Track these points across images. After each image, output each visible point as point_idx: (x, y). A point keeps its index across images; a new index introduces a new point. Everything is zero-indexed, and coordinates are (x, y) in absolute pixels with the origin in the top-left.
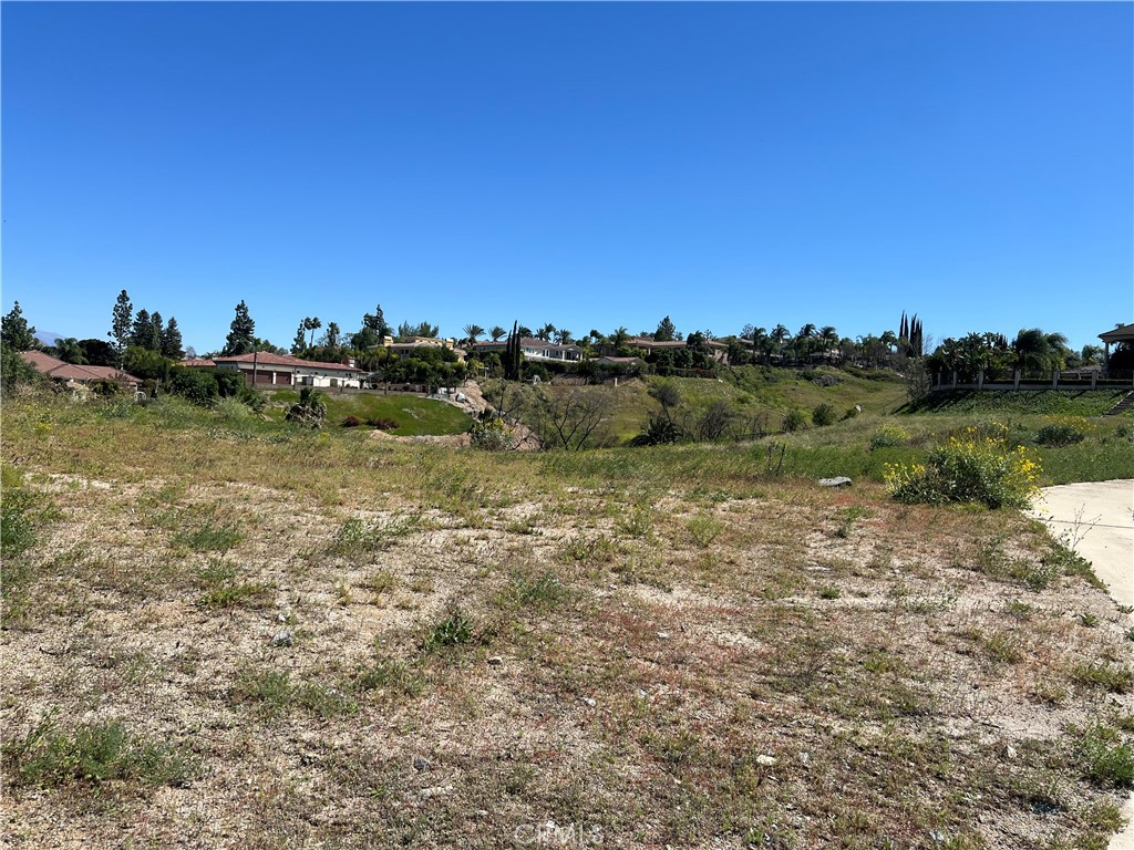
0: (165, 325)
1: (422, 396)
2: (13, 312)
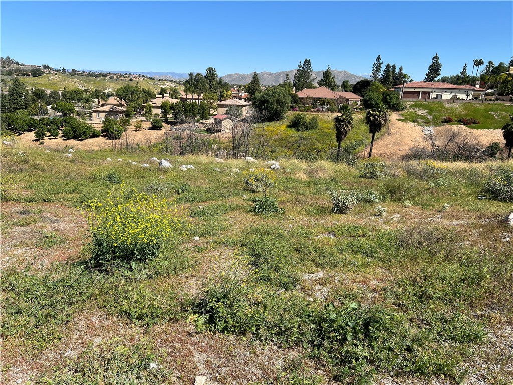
2: (327, 70)
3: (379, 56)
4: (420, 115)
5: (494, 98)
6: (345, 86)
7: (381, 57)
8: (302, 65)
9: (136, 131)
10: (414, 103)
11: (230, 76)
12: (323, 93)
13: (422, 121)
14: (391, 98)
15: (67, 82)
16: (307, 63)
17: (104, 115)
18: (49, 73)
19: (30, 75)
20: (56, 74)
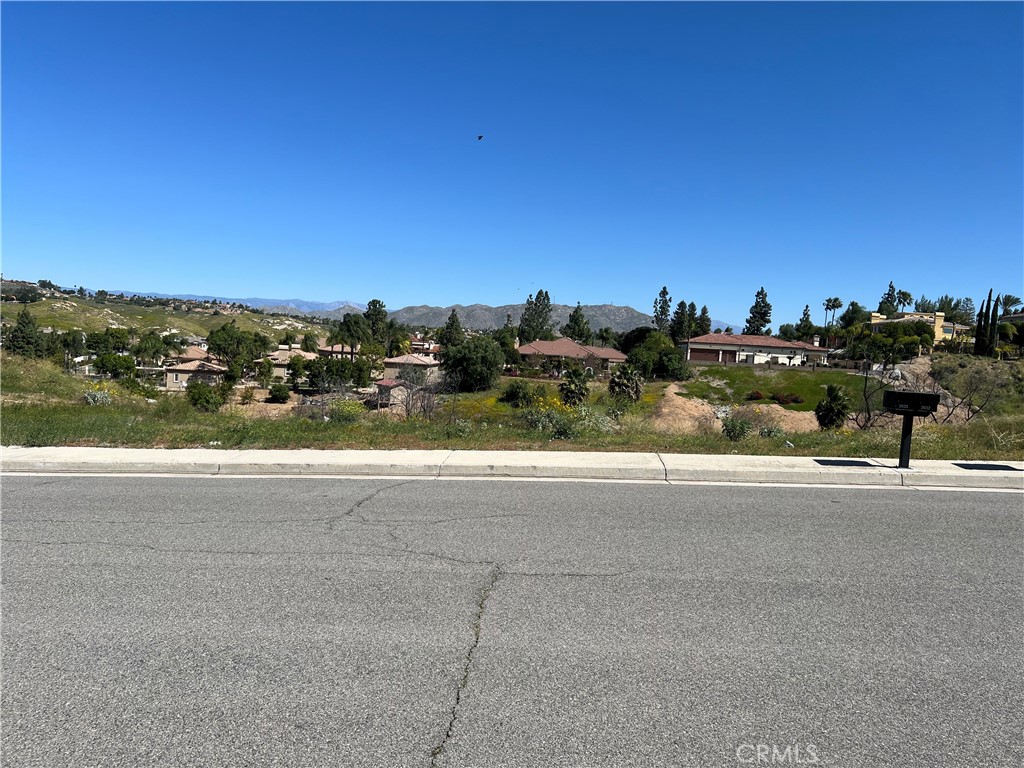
0: (698, 313)
1: (851, 373)
3: (665, 288)
4: (714, 388)
5: (843, 363)
6: (604, 337)
7: (667, 290)
8: (534, 300)
9: (243, 404)
10: (706, 369)
11: (410, 309)
12: (565, 347)
13: (716, 397)
14: (670, 360)
15: (88, 315)
16: (543, 297)
17: (187, 376)
18: (53, 297)
19: (13, 299)
20: (66, 299)
